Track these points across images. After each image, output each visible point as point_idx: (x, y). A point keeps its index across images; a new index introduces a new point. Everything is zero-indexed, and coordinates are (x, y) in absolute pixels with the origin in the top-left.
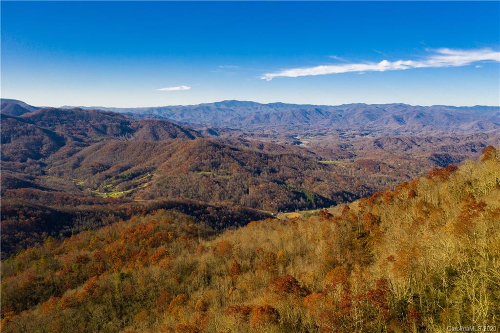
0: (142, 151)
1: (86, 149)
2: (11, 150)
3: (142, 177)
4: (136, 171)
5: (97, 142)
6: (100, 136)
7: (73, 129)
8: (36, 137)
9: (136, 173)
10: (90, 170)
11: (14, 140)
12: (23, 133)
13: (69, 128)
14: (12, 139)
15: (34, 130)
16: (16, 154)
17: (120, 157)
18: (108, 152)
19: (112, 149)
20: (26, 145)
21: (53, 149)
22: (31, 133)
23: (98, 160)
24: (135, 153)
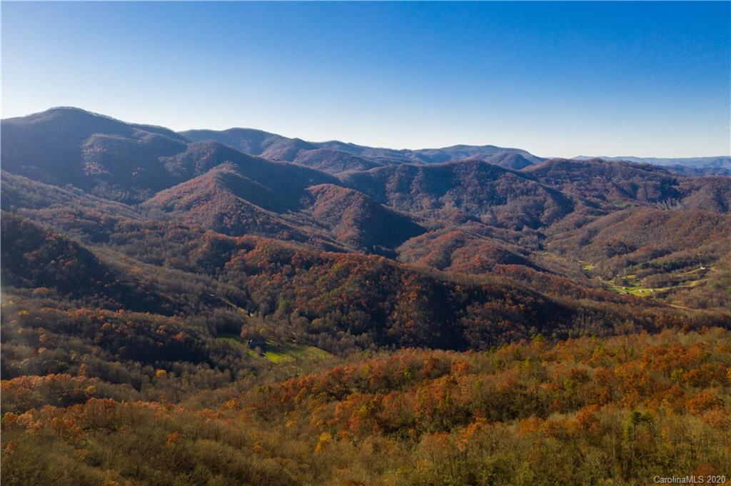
0: (694, 229)
1: (602, 219)
2: (506, 213)
3: (689, 271)
4: (679, 259)
5: (620, 209)
6: (625, 200)
7: (587, 190)
8: (537, 198)
9: (678, 262)
10: (604, 249)
11: (511, 201)
12: (522, 193)
13: (582, 187)
14: (508, 199)
15: (536, 189)
16: (511, 219)
17: (654, 235)
18: (635, 225)
19: (642, 222)
20: (524, 209)
21: (557, 216)
22: (533, 192)
23: (618, 237)
24: (681, 231)
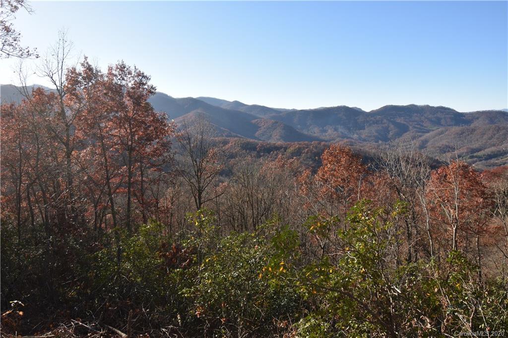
1: (428, 135)
2: (366, 134)
3: (502, 159)
4: (492, 152)
5: (433, 130)
6: (435, 126)
7: (410, 121)
8: (384, 125)
9: (492, 154)
10: (437, 150)
11: (368, 127)
12: (374, 123)
13: (407, 120)
14: (366, 127)
15: (382, 120)
16: (370, 137)
17: (468, 141)
18: (453, 136)
19: (457, 133)
20: (377, 131)
21: (398, 135)
22: (380, 122)
23: (444, 142)
24: (485, 137)
